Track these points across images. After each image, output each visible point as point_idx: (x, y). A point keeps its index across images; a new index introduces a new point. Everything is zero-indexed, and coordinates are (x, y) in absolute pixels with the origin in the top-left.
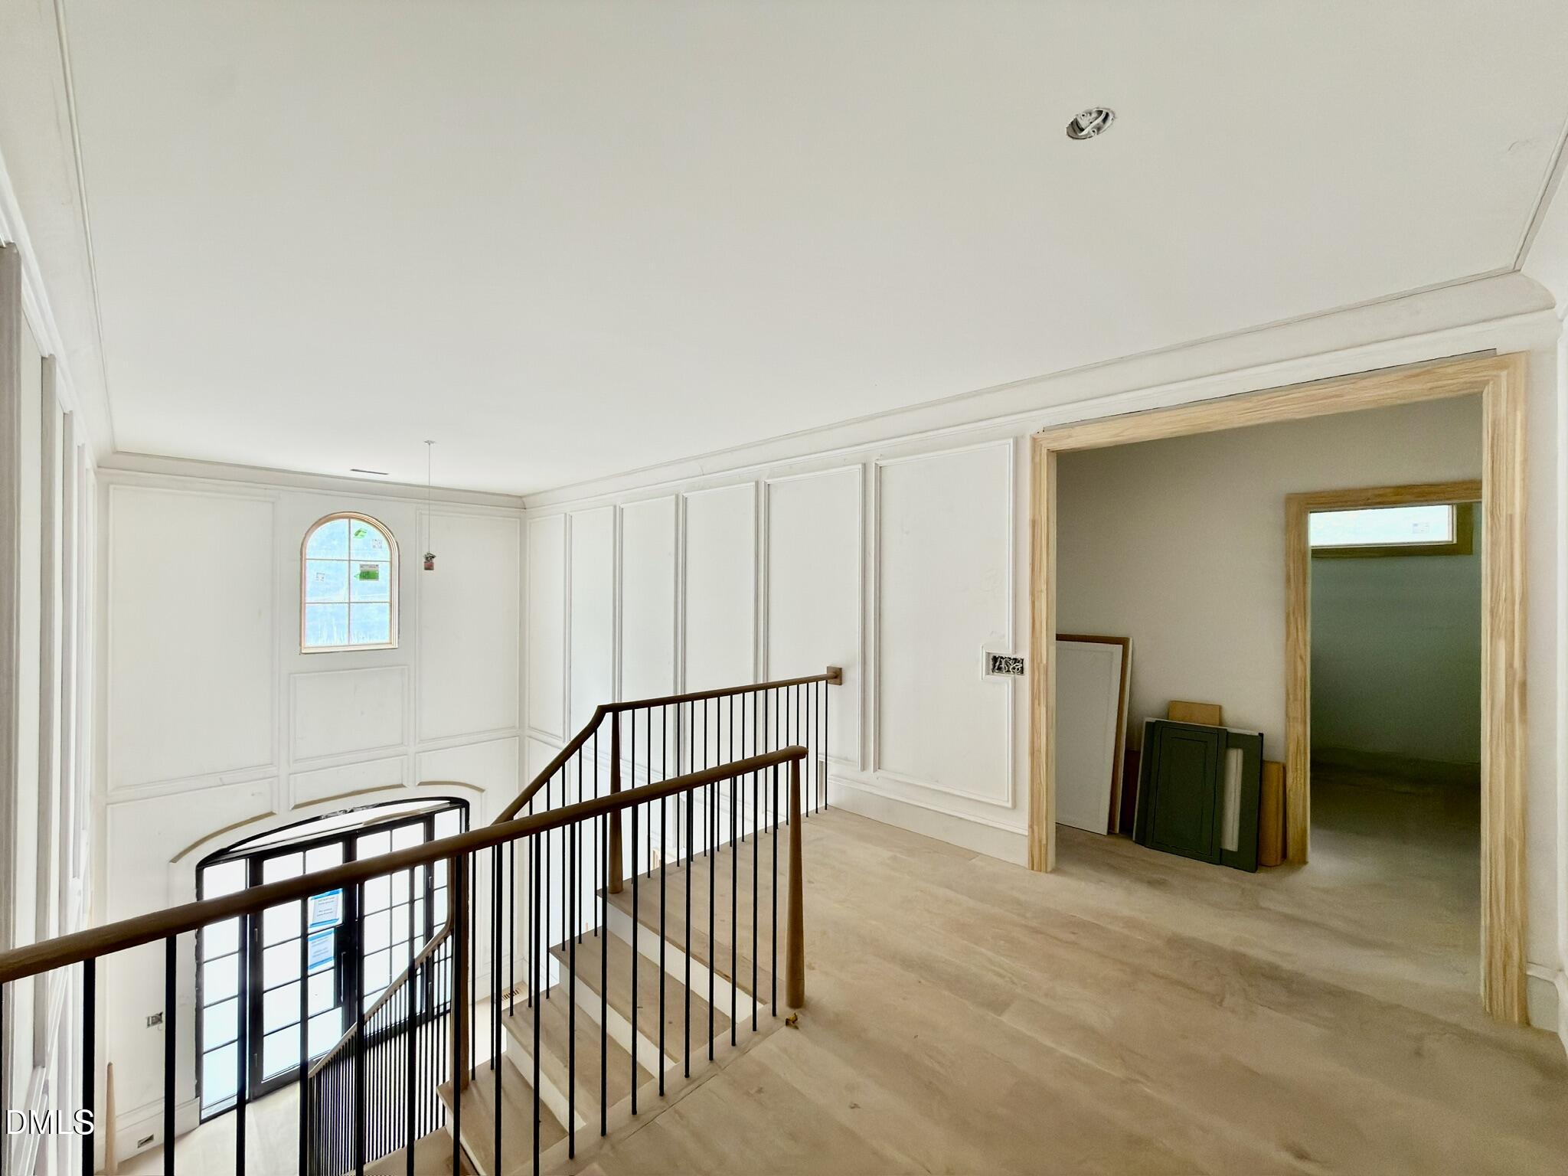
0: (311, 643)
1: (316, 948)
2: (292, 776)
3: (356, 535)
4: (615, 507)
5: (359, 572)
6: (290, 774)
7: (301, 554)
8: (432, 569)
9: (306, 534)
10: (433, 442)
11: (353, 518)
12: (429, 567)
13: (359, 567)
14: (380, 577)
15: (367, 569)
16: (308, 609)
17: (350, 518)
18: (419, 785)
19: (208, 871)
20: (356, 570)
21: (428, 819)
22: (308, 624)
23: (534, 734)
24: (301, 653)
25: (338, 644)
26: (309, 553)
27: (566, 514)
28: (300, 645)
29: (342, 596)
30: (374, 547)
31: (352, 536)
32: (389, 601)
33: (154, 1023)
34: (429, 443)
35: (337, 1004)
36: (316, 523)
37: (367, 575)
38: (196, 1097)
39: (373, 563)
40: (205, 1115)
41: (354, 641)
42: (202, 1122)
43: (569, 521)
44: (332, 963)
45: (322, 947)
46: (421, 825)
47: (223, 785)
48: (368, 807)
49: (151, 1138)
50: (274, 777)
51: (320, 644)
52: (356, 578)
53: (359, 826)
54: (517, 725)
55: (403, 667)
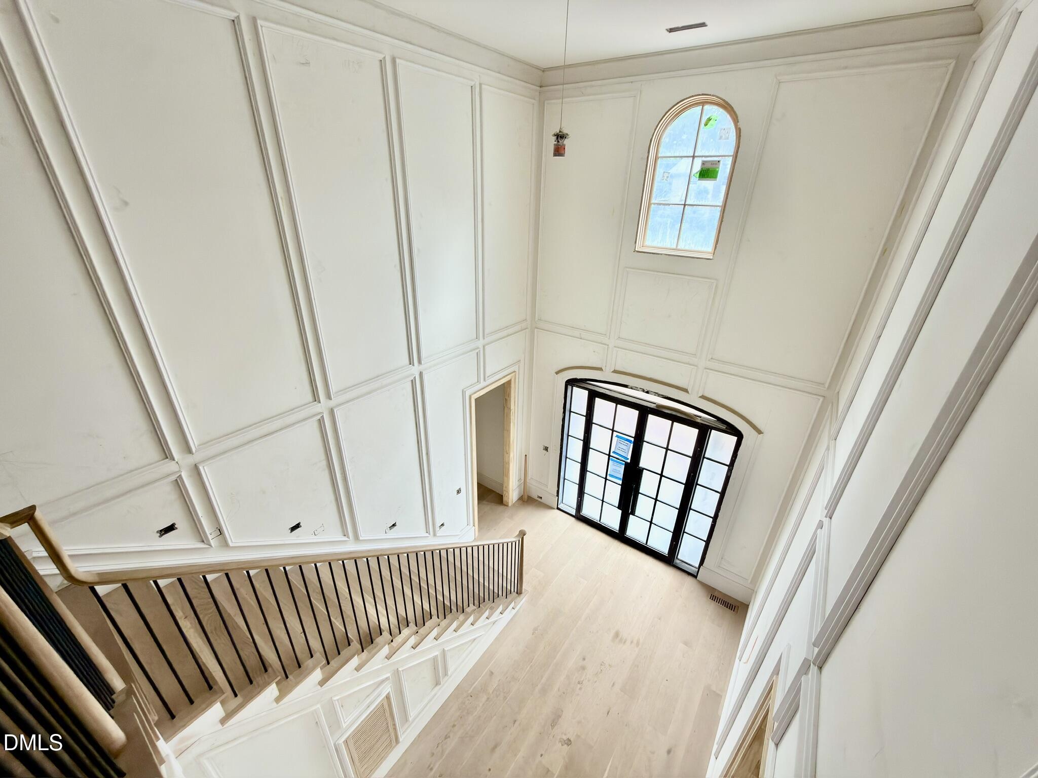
0: (648, 243)
1: (614, 467)
2: (615, 348)
3: (706, 124)
5: (699, 169)
13: (700, 163)
14: (720, 174)
15: (708, 166)
18: (702, 398)
19: (570, 389)
20: (697, 167)
21: (704, 432)
24: (634, 251)
25: (669, 246)
26: (662, 148)
28: (635, 244)
29: (680, 197)
30: (721, 137)
31: (702, 125)
32: (721, 205)
33: (545, 449)
37: (706, 173)
38: (557, 495)
39: (713, 159)
41: (681, 246)
42: (558, 508)
44: (620, 482)
45: (618, 468)
46: (696, 431)
47: (581, 338)
48: (659, 395)
49: (541, 498)
50: (605, 344)
51: (655, 244)
52: (695, 178)
53: (653, 406)
54: (827, 386)
55: (712, 281)
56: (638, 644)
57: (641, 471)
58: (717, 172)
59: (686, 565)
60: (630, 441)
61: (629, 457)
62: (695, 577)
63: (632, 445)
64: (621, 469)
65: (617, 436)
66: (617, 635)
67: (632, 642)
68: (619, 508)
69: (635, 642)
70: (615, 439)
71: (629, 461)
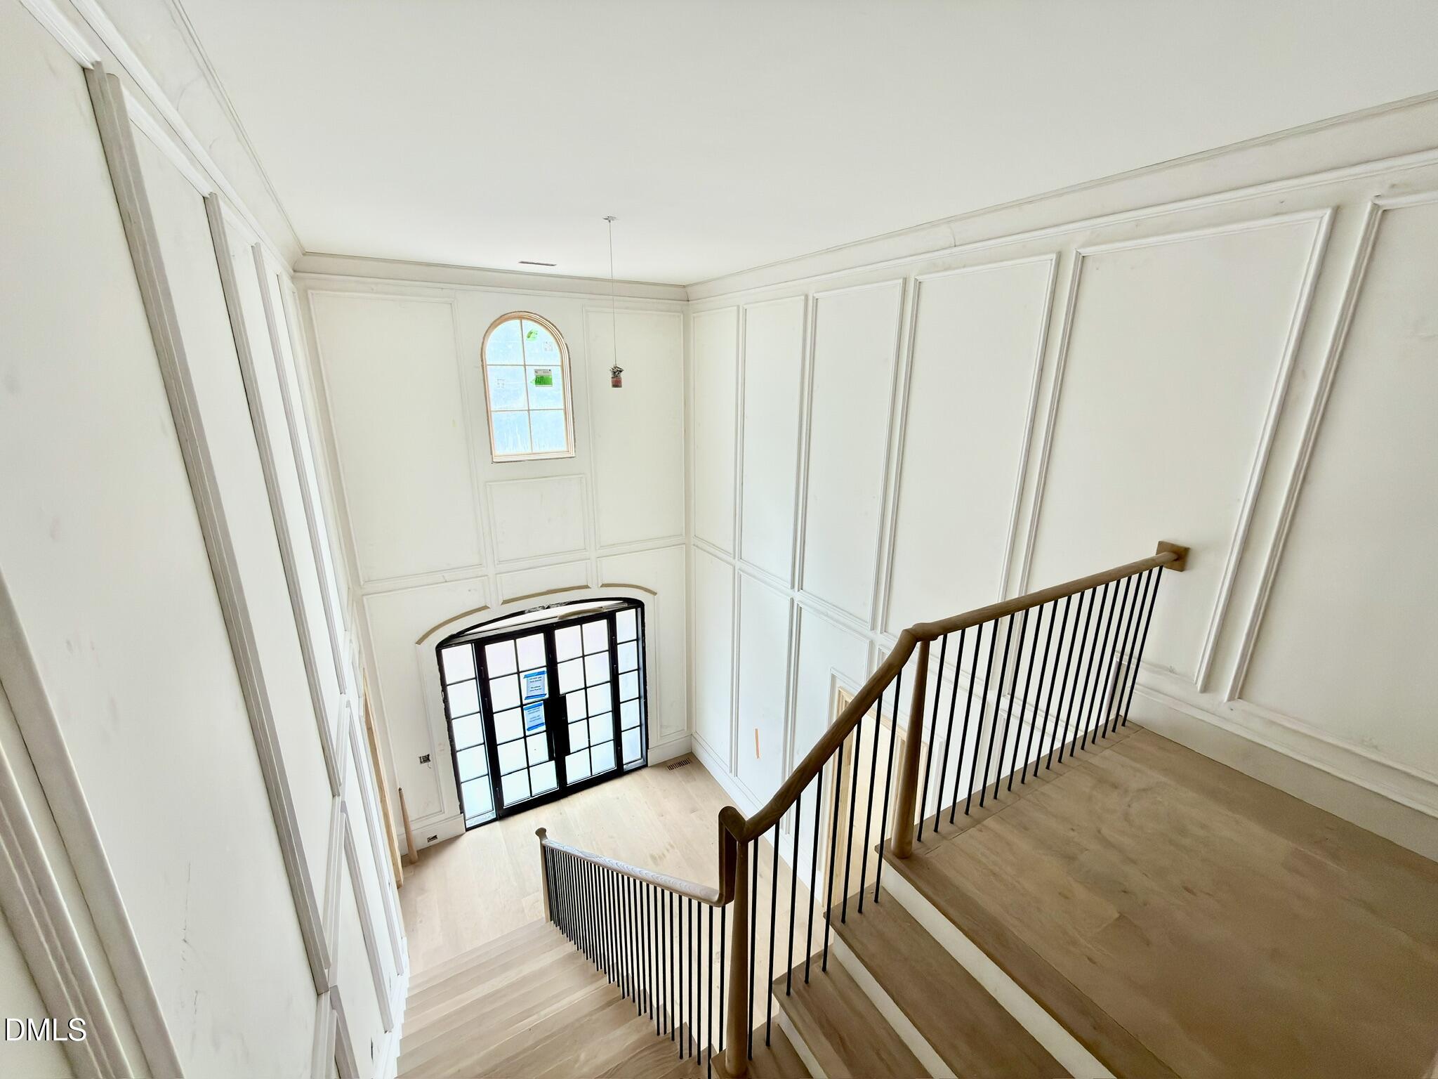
0: (500, 452)
1: (531, 716)
2: (498, 575)
3: (529, 337)
4: (807, 297)
5: (534, 377)
6: (496, 574)
7: (482, 361)
8: (621, 387)
9: (484, 339)
10: (613, 218)
11: (524, 318)
12: (617, 384)
13: (533, 372)
14: (553, 381)
15: (540, 374)
16: (494, 416)
17: (521, 318)
18: (601, 586)
19: (445, 652)
20: (532, 377)
21: (610, 617)
22: (495, 433)
23: (700, 544)
24: (493, 462)
25: (523, 452)
26: (489, 360)
27: (738, 307)
28: (492, 454)
29: (521, 403)
30: (546, 349)
31: (525, 337)
32: (563, 407)
33: (425, 761)
34: (609, 219)
35: (551, 758)
36: (492, 324)
37: (542, 380)
38: (461, 813)
39: (544, 368)
40: (469, 824)
41: (536, 450)
42: (467, 830)
43: (742, 314)
44: (544, 728)
45: (536, 714)
46: (605, 622)
47: (446, 582)
48: (561, 604)
49: (435, 837)
50: (484, 576)
51: (508, 451)
52: (532, 384)
53: (556, 620)
54: (684, 534)
55: (581, 476)
56: (672, 846)
57: (563, 698)
58: (551, 379)
59: (632, 764)
60: (542, 673)
61: (546, 691)
62: (645, 766)
63: (546, 675)
64: (541, 712)
65: (526, 676)
66: (653, 857)
67: (668, 850)
68: (550, 759)
69: (669, 847)
70: (524, 682)
71: (547, 696)
